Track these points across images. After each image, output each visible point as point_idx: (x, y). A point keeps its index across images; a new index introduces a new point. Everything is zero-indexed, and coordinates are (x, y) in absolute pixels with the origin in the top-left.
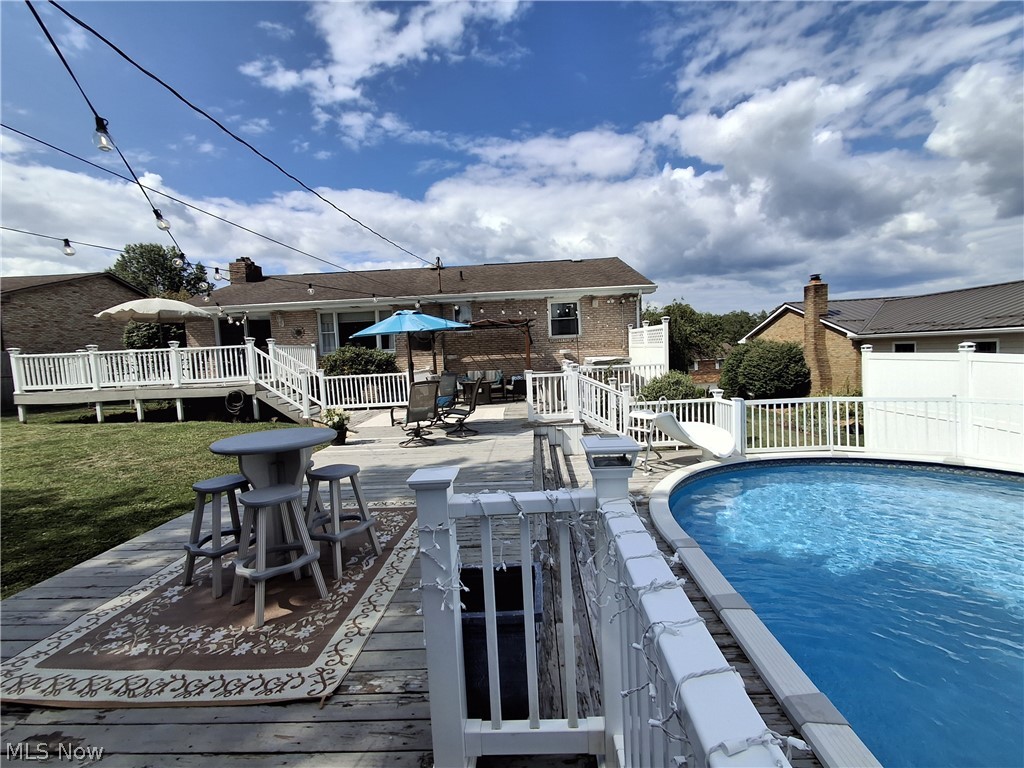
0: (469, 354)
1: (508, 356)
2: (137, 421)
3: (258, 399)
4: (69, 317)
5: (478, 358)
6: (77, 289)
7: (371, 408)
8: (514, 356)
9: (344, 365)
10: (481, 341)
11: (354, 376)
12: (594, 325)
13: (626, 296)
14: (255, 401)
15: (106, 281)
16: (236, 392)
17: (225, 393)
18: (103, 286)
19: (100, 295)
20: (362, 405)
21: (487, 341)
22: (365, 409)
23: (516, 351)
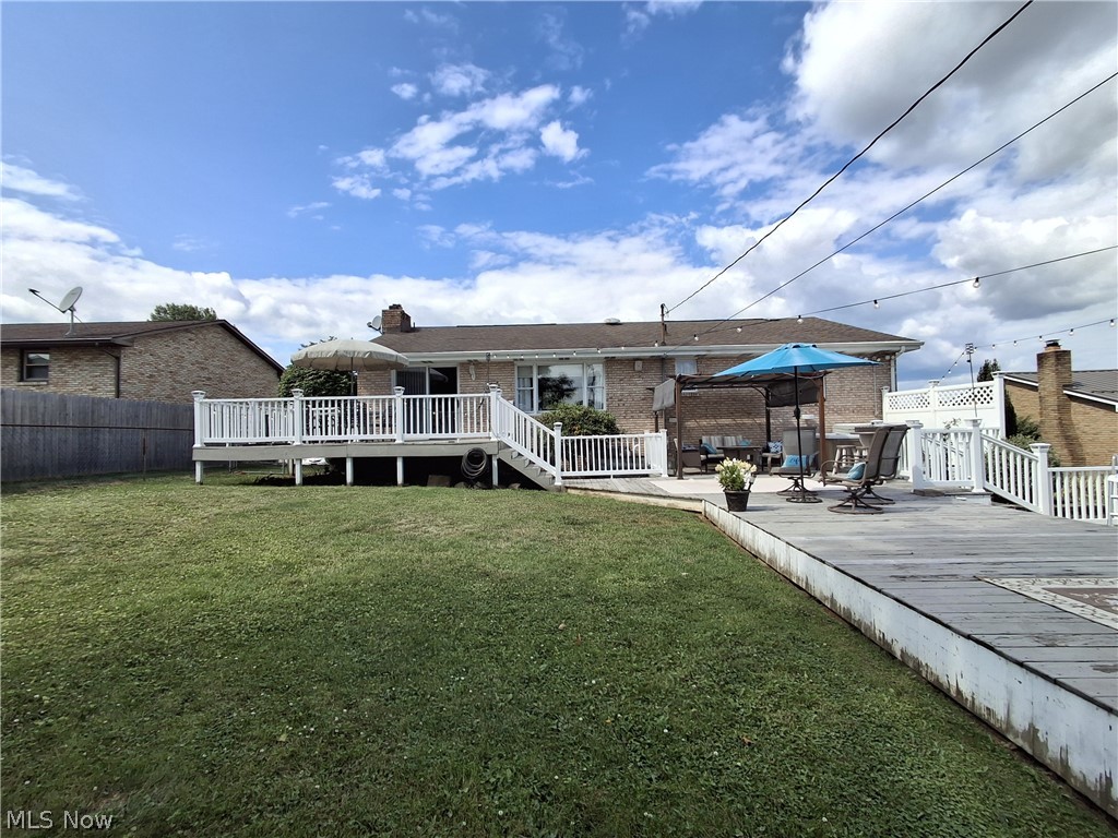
0: (693, 417)
1: (739, 421)
2: (346, 484)
3: (499, 461)
4: (183, 367)
5: (704, 423)
6: (192, 336)
7: (614, 477)
8: (746, 421)
9: (574, 425)
10: (708, 403)
11: (597, 437)
12: (841, 387)
13: (882, 354)
14: (495, 463)
15: (220, 330)
16: (474, 450)
17: (463, 452)
18: (216, 335)
19: (213, 344)
20: (606, 472)
21: (716, 403)
22: (609, 477)
23: (749, 414)
